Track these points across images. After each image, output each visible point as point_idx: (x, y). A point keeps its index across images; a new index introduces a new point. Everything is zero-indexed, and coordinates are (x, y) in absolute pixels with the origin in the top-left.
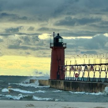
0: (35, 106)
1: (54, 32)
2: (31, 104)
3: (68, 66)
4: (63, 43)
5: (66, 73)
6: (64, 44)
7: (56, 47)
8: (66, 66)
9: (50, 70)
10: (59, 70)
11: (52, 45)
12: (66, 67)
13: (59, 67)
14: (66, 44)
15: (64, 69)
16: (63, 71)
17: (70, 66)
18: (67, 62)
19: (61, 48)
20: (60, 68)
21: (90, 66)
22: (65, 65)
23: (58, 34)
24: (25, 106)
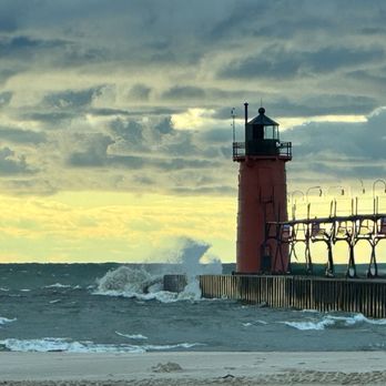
0: (186, 370)
1: (246, 105)
2: (172, 362)
3: (298, 222)
4: (278, 141)
5: (293, 248)
6: (282, 146)
7: (255, 158)
8: (294, 223)
9: (236, 239)
10: (267, 237)
11: (242, 151)
12: (291, 228)
13: (268, 226)
14: (289, 145)
15: (285, 236)
16: (283, 242)
17: (307, 222)
18: (294, 208)
19: (274, 160)
20: (273, 233)
21: (379, 221)
22: (290, 219)
23: (262, 111)
24: (148, 370)
